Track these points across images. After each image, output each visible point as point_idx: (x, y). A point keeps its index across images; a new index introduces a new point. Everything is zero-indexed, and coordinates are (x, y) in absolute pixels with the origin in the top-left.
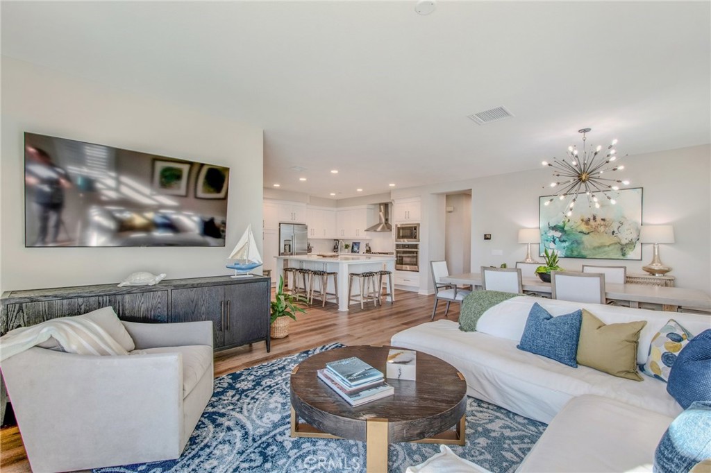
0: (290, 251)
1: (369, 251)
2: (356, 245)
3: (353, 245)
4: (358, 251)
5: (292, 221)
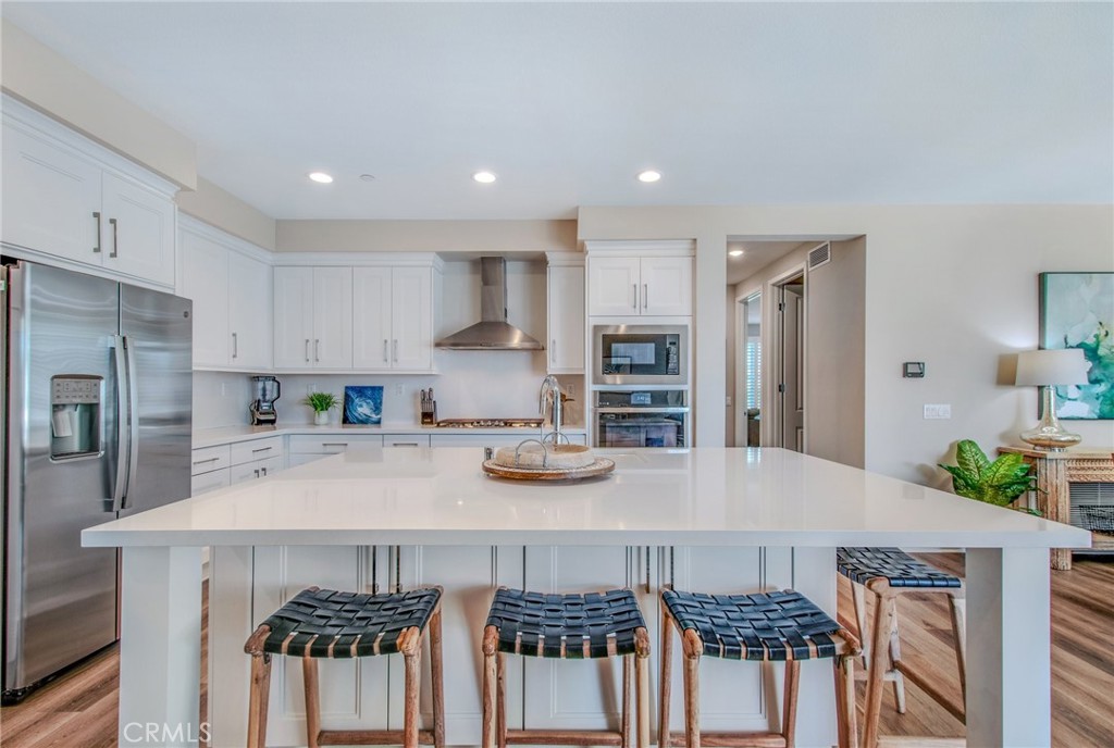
2: (361, 396)
3: (347, 397)
4: (375, 417)
5: (94, 259)
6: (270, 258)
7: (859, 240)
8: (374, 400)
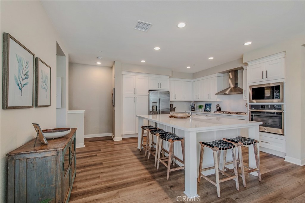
0: (156, 111)
1: (219, 110)
3: (205, 106)
5: (158, 89)
6: (192, 80)
8: (210, 107)
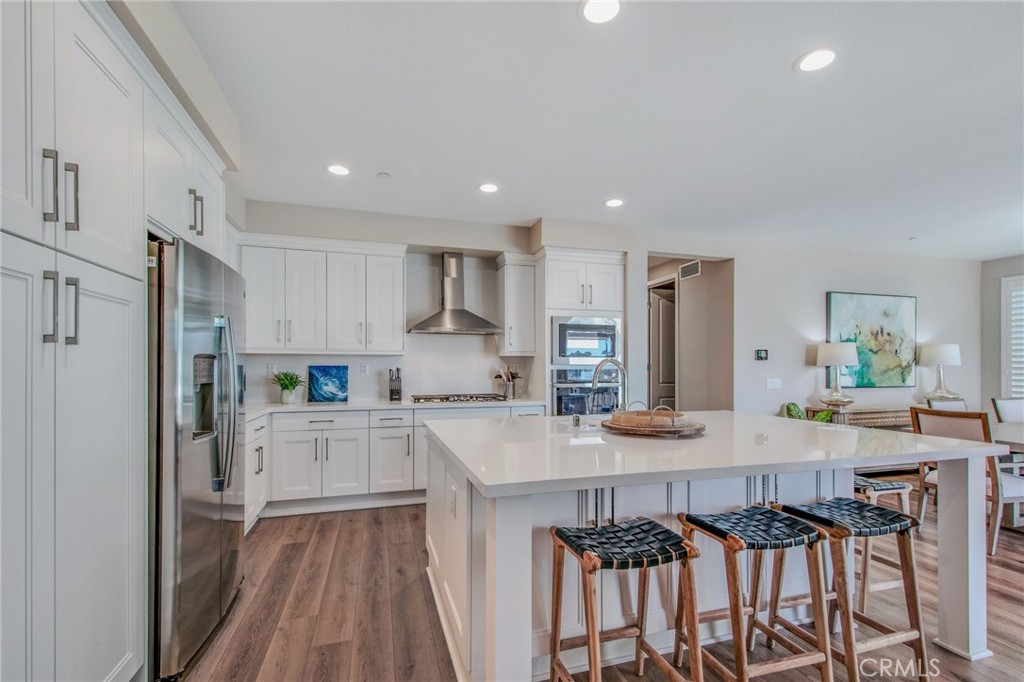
2: (326, 375)
4: (341, 395)
6: (237, 237)
7: (728, 262)
8: (340, 379)
